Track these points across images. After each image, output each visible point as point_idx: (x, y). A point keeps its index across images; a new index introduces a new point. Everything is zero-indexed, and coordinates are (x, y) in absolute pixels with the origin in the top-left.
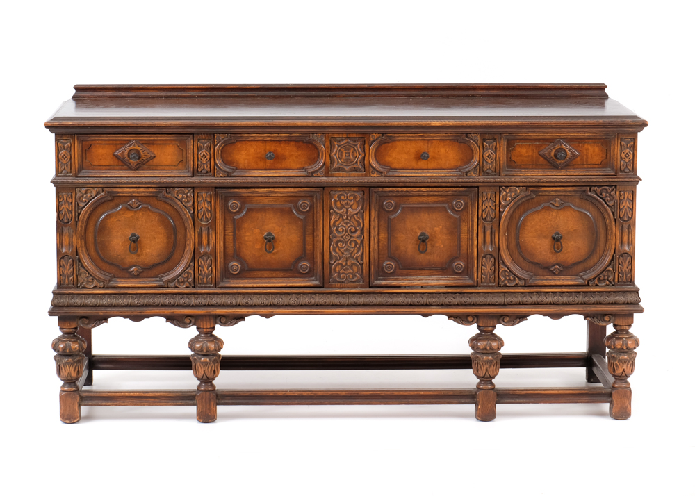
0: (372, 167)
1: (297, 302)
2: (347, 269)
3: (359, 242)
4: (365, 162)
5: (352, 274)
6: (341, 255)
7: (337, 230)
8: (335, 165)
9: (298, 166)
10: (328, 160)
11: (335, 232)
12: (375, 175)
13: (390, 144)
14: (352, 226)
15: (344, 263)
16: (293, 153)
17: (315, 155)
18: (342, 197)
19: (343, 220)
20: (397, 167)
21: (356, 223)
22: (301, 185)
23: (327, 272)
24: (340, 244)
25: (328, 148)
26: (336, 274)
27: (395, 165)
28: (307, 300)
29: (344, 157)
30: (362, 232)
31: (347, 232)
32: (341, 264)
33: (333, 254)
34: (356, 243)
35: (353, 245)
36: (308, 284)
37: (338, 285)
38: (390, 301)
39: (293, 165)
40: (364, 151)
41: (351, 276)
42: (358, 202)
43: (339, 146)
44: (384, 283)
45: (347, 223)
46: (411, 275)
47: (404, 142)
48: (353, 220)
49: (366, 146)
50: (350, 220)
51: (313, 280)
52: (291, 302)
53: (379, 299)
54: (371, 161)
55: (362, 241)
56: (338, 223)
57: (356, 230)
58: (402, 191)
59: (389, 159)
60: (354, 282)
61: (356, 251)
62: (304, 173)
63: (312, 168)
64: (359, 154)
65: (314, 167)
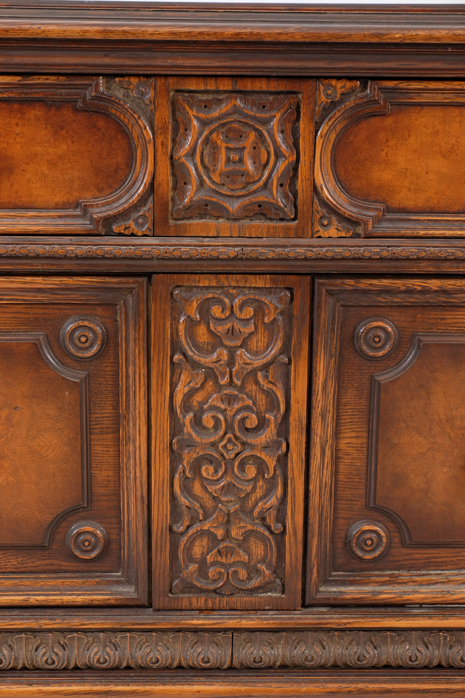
0: (324, 203)
1: (60, 656)
2: (230, 551)
3: (271, 463)
4: (301, 185)
5: (246, 565)
6: (209, 503)
7: (197, 422)
8: (191, 194)
9: (59, 198)
10: (165, 176)
11: (188, 429)
12: (333, 232)
13: (389, 121)
14: (248, 408)
15: (220, 533)
16: (39, 149)
17: (120, 159)
18: (216, 311)
19: (219, 387)
20: (410, 203)
21: (262, 400)
22: (67, 266)
23: (162, 559)
24: (207, 470)
25: (165, 130)
26: (193, 567)
27: (405, 198)
28: (95, 653)
29: (221, 165)
30: (283, 429)
31: (229, 427)
32: (212, 536)
33: (183, 501)
34: (261, 466)
35: (251, 471)
36: (98, 598)
37: (199, 601)
38: (371, 654)
39: (41, 193)
40: (296, 145)
41: (243, 574)
42: (271, 327)
43: (204, 123)
44: (351, 592)
45: (230, 400)
46: (439, 566)
47: (438, 112)
48: (251, 387)
49: (303, 125)
50: (242, 389)
51: (118, 583)
52: (41, 658)
53: (336, 650)
54: (319, 180)
55: (283, 460)
56: (199, 397)
57: (262, 424)
58: (425, 291)
59: (382, 175)
60: (252, 591)
61: (259, 493)
62: (80, 221)
63: (107, 204)
64: (278, 154)
65: (113, 202)
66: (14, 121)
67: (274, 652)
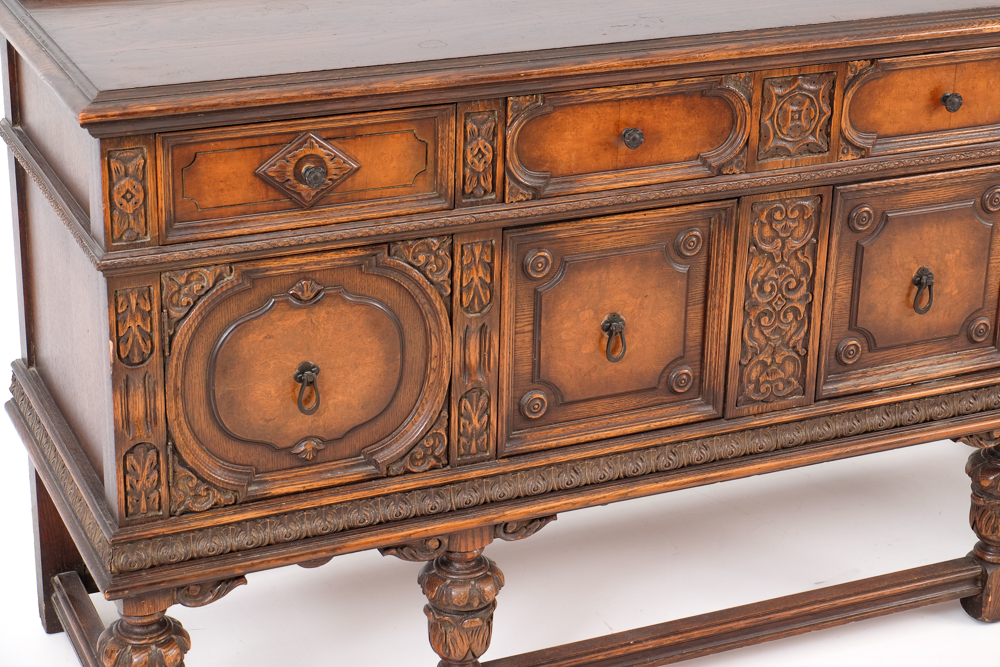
0: (845, 139)
1: (676, 460)
2: (774, 372)
3: (802, 309)
4: (834, 130)
5: (781, 379)
6: (763, 342)
7: (761, 289)
8: (771, 144)
9: (687, 155)
10: (755, 135)
11: (755, 294)
12: (850, 157)
13: (881, 81)
14: (791, 276)
15: (769, 361)
16: (678, 124)
17: (726, 124)
18: (778, 216)
19: (774, 264)
20: (890, 132)
21: (799, 269)
22: (694, 199)
23: (733, 384)
24: (765, 321)
25: (757, 104)
26: (752, 387)
27: (888, 128)
28: (695, 455)
29: (790, 124)
30: (811, 288)
31: (780, 290)
32: (764, 363)
33: (750, 343)
34: (796, 311)
35: (790, 316)
36: (693, 417)
37: (754, 409)
38: (857, 426)
39: (677, 152)
40: (831, 104)
41: (781, 386)
42: (808, 223)
44: (843, 387)
45: (780, 272)
46: (889, 361)
47: (909, 72)
48: (793, 262)
49: (838, 93)
50: (787, 264)
51: (701, 405)
52: (663, 462)
53: (837, 427)
54: (843, 126)
55: (809, 307)
56: (762, 273)
57: (799, 283)
58: (897, 185)
59: (876, 115)
60: (784, 397)
61: (793, 330)
62: (701, 169)
63: (718, 155)
64: (822, 112)
65: (722, 153)
66: (664, 108)
67: (801, 435)
